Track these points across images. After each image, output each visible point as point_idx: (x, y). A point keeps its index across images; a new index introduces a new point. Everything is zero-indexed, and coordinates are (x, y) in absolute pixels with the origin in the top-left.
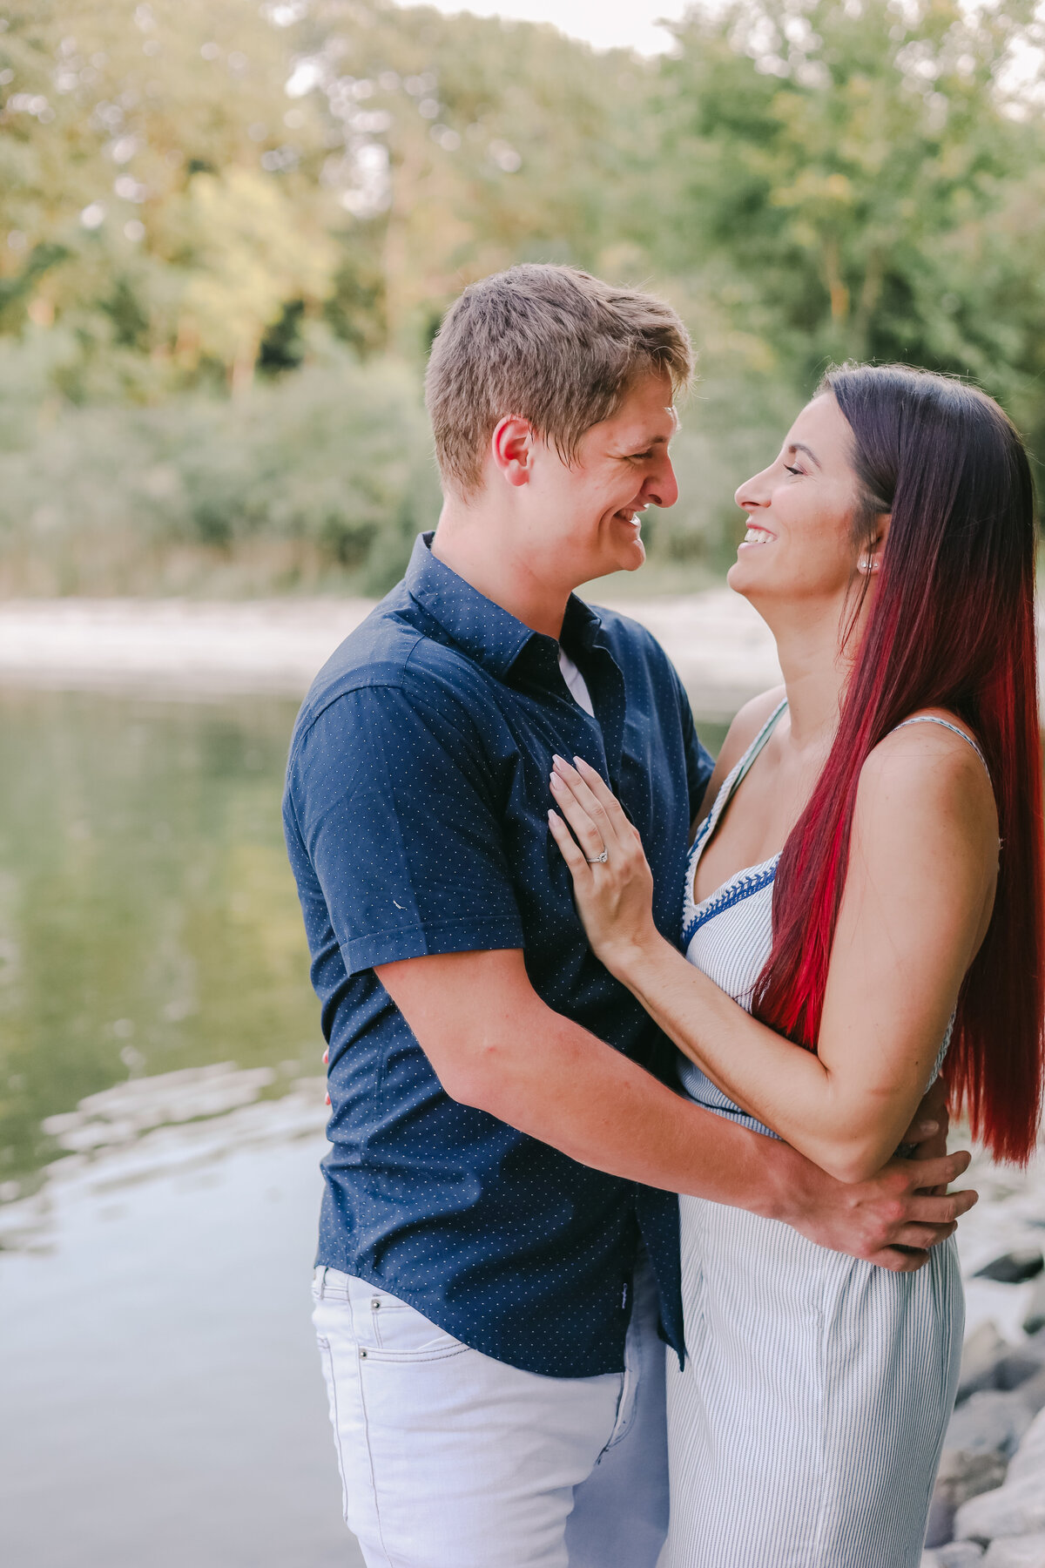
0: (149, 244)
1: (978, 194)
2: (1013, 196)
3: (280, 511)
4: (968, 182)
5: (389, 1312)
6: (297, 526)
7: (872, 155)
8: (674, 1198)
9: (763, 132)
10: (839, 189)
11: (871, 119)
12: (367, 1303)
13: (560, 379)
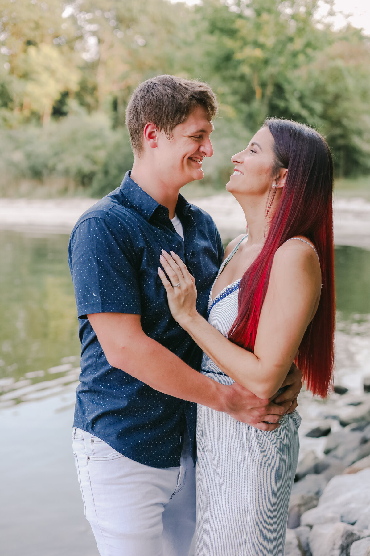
0: (12, 71)
1: (307, 55)
2: (319, 56)
3: (60, 167)
4: (303, 52)
5: (97, 443)
6: (67, 172)
7: (270, 42)
8: (195, 405)
9: (232, 33)
10: (258, 53)
11: (269, 29)
12: (89, 440)
13: (164, 108)
